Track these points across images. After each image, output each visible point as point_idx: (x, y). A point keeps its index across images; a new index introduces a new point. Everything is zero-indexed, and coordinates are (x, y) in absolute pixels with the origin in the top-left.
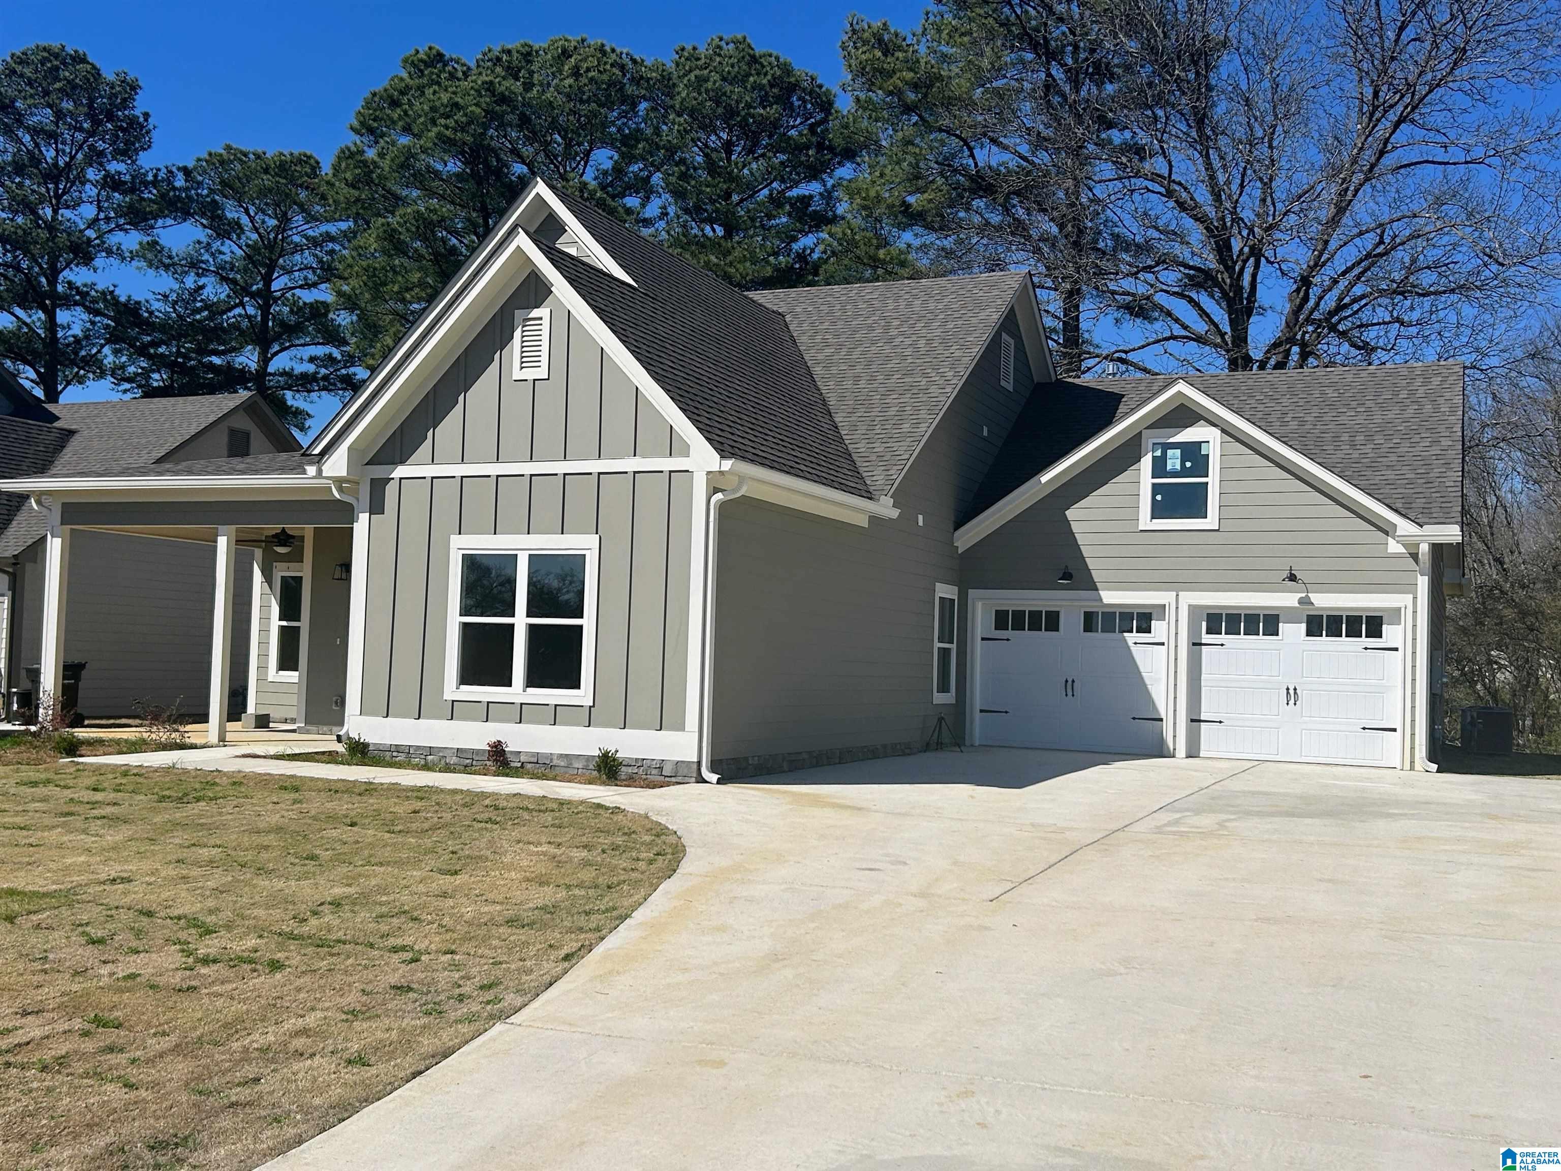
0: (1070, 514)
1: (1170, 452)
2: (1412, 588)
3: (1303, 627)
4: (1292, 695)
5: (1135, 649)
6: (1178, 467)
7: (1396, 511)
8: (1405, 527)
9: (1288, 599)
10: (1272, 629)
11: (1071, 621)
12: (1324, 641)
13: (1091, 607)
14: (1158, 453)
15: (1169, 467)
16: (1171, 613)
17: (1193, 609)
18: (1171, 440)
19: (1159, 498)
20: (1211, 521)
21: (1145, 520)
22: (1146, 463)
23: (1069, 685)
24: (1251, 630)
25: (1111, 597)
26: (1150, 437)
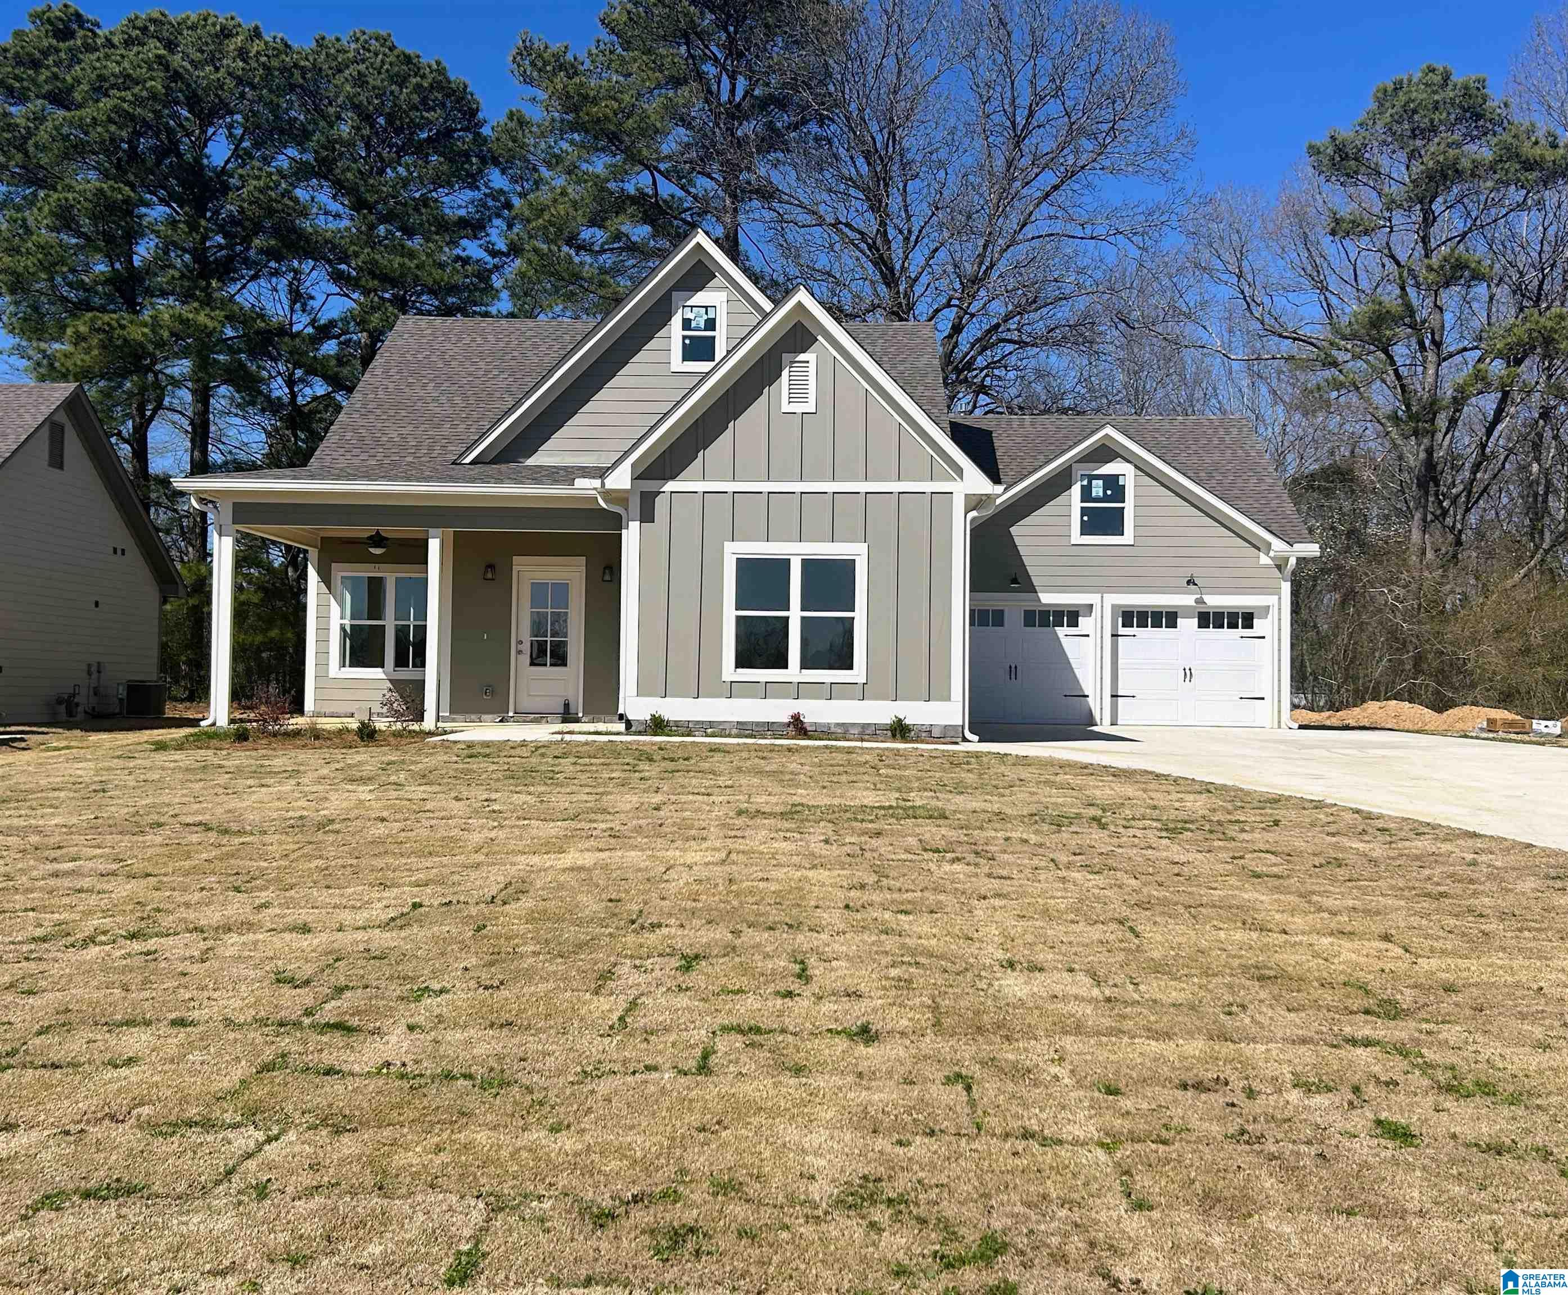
0: (1013, 530)
1: (1094, 482)
2: (1277, 591)
3: (1196, 620)
4: (1188, 674)
5: (1065, 641)
6: (1101, 494)
7: (1271, 532)
8: (1278, 545)
9: (1187, 600)
10: (1172, 624)
11: (1014, 618)
12: (1211, 632)
13: (1030, 606)
14: (1085, 483)
15: (1094, 494)
16: (1097, 611)
17: (1113, 606)
18: (1096, 472)
19: (1085, 518)
20: (1128, 537)
21: (1076, 537)
22: (1076, 490)
23: (1013, 671)
24: (1157, 625)
25: (1047, 598)
26: (1079, 470)
